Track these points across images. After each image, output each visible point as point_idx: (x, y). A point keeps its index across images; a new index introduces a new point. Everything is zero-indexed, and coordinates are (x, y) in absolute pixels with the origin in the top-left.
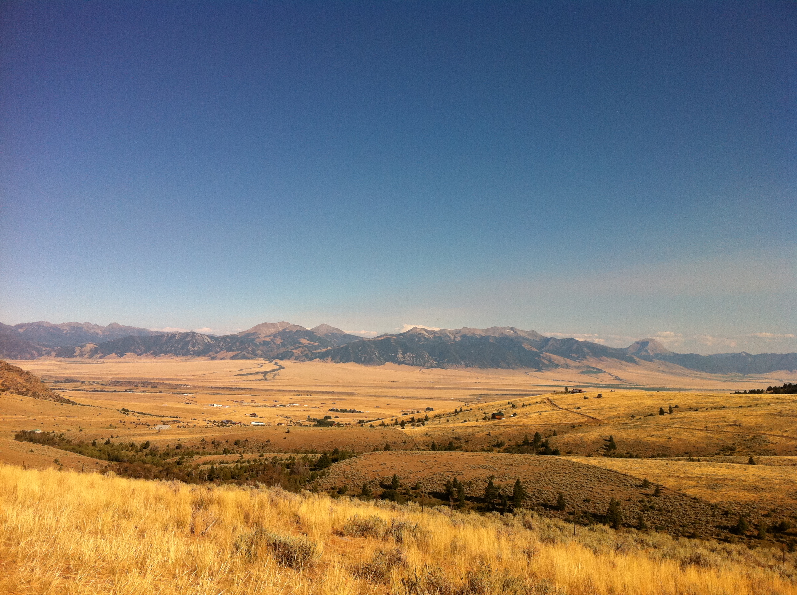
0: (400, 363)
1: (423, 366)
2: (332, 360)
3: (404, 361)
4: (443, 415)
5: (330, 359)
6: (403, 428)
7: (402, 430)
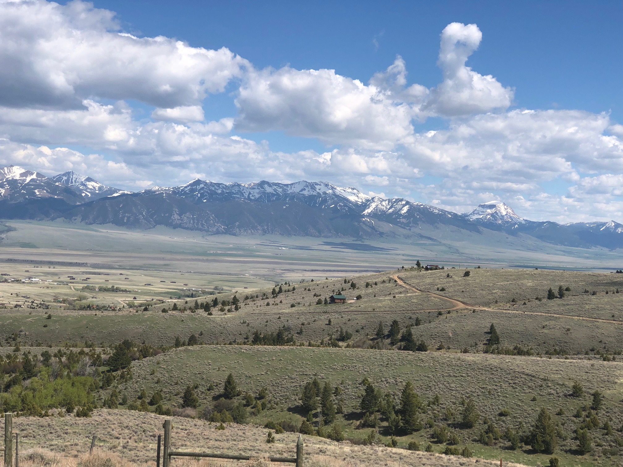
0: (175, 227)
1: (207, 231)
2: (82, 220)
3: (181, 224)
4: (257, 297)
5: (79, 219)
6: (210, 314)
7: (209, 316)
